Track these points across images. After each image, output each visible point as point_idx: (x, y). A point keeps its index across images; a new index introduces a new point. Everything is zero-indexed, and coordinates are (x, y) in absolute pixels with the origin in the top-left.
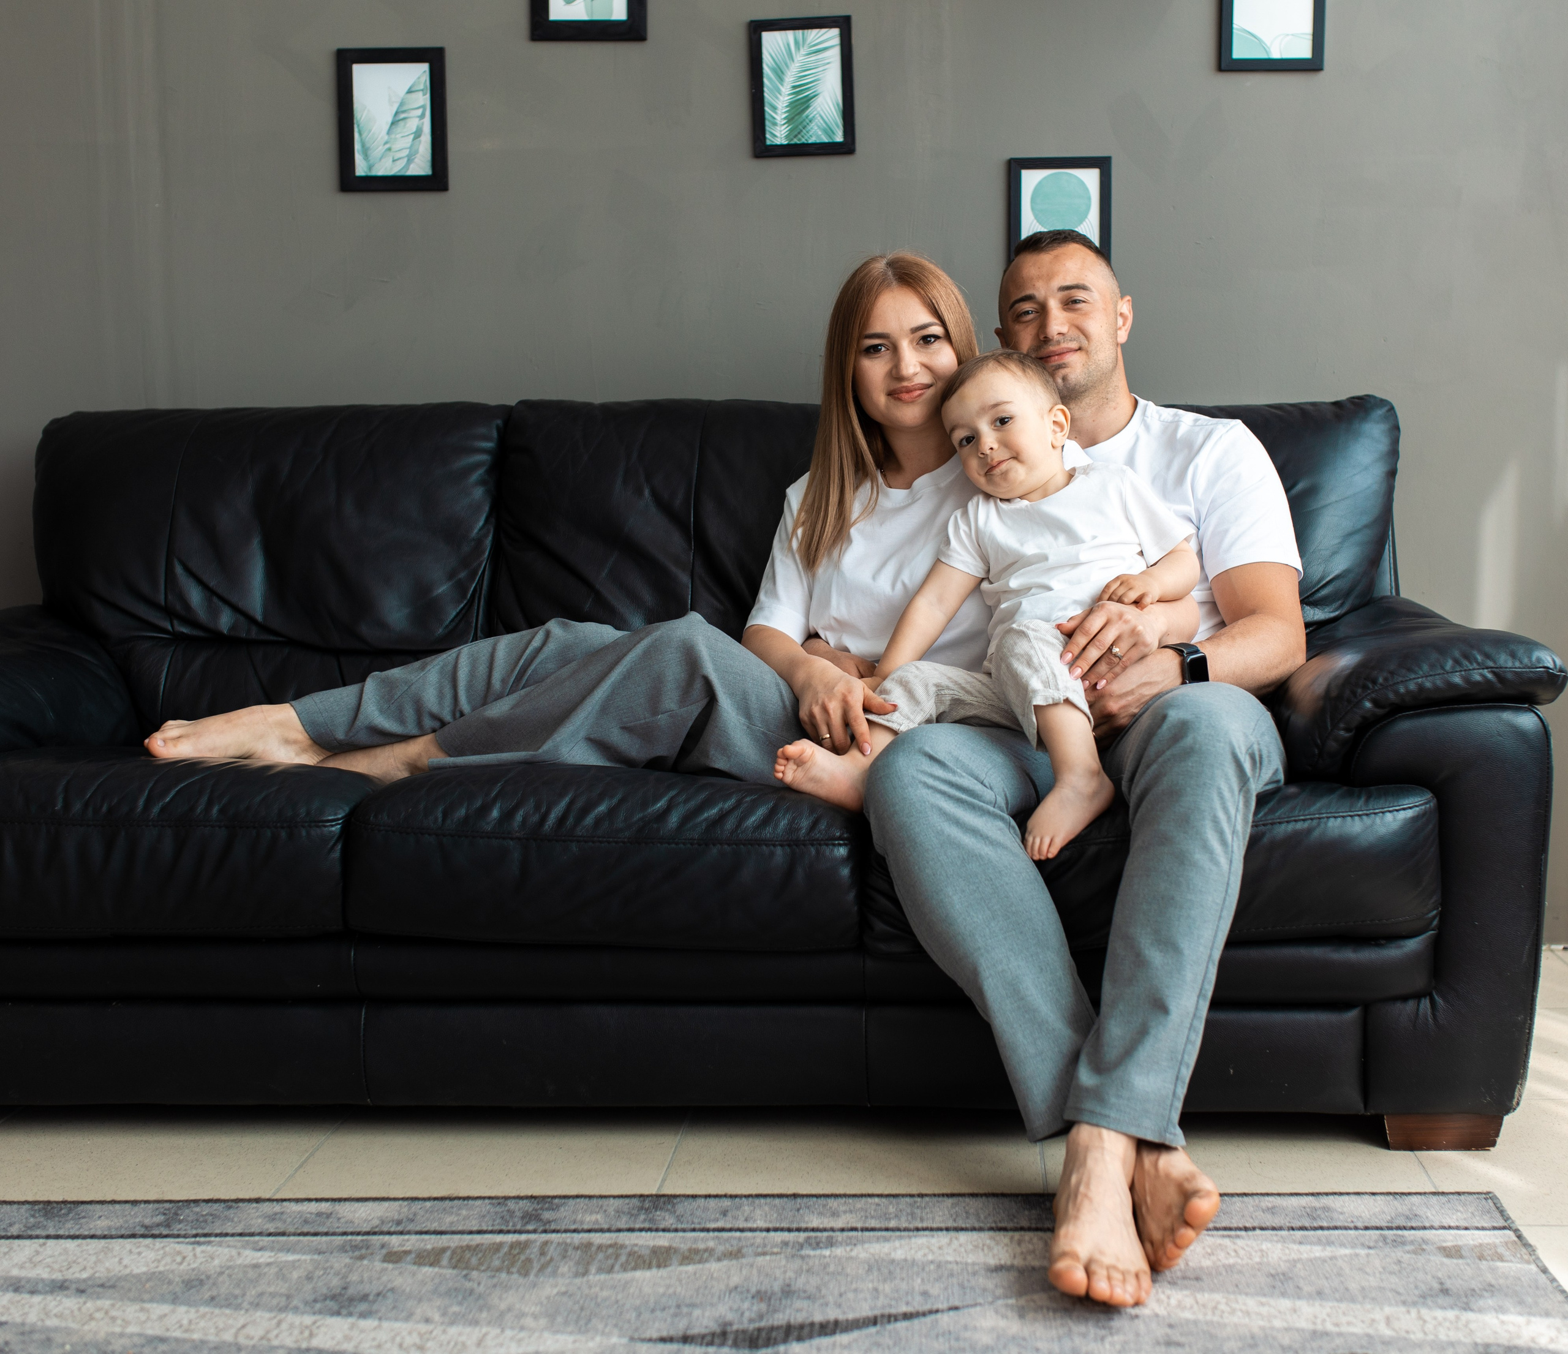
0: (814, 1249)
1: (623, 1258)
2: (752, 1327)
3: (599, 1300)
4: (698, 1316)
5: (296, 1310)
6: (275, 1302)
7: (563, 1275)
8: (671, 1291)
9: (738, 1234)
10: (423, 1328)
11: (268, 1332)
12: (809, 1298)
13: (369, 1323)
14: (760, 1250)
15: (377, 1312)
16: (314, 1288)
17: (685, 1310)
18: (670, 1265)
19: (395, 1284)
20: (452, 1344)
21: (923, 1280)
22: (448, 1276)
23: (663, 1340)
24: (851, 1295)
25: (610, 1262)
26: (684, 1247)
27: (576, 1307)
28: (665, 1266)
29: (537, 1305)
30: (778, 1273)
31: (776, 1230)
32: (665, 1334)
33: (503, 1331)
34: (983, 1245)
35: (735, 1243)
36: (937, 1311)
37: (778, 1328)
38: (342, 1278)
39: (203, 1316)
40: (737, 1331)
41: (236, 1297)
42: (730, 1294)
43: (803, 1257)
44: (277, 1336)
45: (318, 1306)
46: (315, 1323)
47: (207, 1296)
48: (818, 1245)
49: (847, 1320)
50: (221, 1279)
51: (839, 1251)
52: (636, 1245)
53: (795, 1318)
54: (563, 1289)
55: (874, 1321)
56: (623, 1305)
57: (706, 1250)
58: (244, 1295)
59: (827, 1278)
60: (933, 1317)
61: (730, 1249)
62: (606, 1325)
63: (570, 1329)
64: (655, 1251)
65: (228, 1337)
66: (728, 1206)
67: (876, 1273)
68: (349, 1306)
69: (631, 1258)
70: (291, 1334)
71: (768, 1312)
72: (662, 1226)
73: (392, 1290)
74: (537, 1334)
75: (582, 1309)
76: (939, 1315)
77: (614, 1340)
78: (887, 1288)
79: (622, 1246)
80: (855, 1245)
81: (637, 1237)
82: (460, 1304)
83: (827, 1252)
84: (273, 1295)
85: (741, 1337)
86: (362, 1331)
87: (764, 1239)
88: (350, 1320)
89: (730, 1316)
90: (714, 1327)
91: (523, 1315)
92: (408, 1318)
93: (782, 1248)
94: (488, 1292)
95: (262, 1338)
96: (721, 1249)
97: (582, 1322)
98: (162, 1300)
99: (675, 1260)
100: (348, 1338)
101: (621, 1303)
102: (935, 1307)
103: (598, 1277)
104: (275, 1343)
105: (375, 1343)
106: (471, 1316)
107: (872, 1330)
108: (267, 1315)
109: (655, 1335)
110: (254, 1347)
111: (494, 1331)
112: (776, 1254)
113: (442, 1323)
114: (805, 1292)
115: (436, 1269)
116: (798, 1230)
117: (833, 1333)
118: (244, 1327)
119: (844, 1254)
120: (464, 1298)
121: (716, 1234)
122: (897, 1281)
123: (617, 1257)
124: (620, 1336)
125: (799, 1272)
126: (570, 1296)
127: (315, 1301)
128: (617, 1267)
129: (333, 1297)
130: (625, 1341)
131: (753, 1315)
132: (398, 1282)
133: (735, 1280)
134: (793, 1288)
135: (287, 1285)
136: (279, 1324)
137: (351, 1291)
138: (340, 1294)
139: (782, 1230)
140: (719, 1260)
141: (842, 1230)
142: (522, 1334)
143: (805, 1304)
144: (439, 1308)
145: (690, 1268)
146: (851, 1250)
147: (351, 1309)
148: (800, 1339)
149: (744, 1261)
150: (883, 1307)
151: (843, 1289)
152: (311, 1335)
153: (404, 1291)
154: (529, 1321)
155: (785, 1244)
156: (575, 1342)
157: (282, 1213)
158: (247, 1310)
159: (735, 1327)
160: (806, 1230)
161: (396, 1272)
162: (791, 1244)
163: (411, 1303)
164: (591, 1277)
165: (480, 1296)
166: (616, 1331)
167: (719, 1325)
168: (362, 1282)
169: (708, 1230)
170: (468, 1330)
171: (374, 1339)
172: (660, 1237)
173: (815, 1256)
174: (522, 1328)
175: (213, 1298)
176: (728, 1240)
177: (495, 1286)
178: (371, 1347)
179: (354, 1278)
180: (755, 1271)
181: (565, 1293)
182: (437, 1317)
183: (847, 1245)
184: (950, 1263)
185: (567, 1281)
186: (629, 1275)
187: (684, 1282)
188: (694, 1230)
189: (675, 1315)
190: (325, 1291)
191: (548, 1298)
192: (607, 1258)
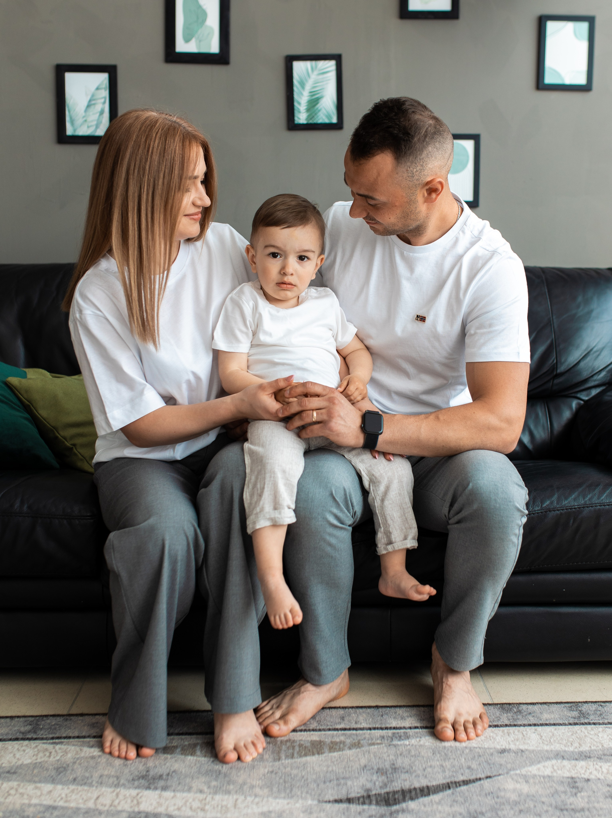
0: (399, 740)
1: (297, 749)
2: (383, 791)
3: (293, 776)
4: (351, 785)
5: (124, 785)
6: (111, 780)
7: (267, 760)
8: (330, 769)
9: (354, 732)
10: (201, 796)
11: (113, 801)
12: (407, 772)
13: (168, 794)
14: (370, 742)
15: (171, 786)
16: (130, 771)
17: (342, 781)
18: (324, 753)
19: (175, 767)
20: (220, 806)
21: (465, 759)
22: (203, 762)
23: (336, 801)
24: (429, 770)
25: (291, 751)
26: (328, 740)
27: (281, 781)
28: (322, 753)
29: (259, 780)
30: (385, 756)
31: (375, 729)
32: (336, 797)
33: (245, 797)
34: (490, 737)
35: (355, 737)
36: (480, 779)
37: (397, 792)
38: (144, 765)
39: (73, 791)
40: (375, 794)
41: (88, 778)
42: (363, 770)
43: (395, 746)
44: (119, 803)
45: (136, 783)
46: (138, 794)
47: (71, 777)
48: (400, 738)
49: (433, 786)
50: (75, 767)
51: (413, 741)
52: (302, 740)
53: (404, 785)
54: (271, 769)
55: (448, 786)
56: (307, 779)
57: (341, 742)
58: (92, 777)
59: (413, 759)
60: (479, 783)
61: (354, 742)
62: (302, 793)
63: (283, 795)
64: (313, 743)
65: (91, 804)
66: (343, 714)
67: (438, 755)
68: (154, 783)
69: (301, 748)
70: (126, 802)
71: (388, 781)
72: (311, 728)
73: (174, 771)
74: (265, 799)
75: (285, 782)
76: (482, 782)
77: (310, 802)
78: (447, 764)
79: (294, 741)
80: (421, 738)
81: (301, 735)
82: (216, 780)
83: (407, 742)
84: (109, 776)
85: (379, 799)
86: (166, 799)
87: (370, 734)
88: (158, 792)
89: (369, 785)
90: (362, 793)
91: (252, 787)
92: (190, 790)
93: (381, 740)
94: (228, 772)
95: (111, 806)
96: (348, 741)
97: (288, 791)
98: (45, 780)
99: (326, 750)
100: (160, 804)
101: (305, 777)
102: (478, 777)
103: (287, 761)
104: (119, 808)
105: (176, 807)
106: (224, 788)
107: (449, 792)
108: (110, 790)
109: (331, 799)
110: (108, 811)
111: (241, 798)
112: (380, 744)
113: (210, 793)
114: (404, 769)
115: (195, 758)
116: (386, 728)
117: (428, 794)
118: (98, 798)
119: (416, 743)
120: (217, 776)
121: (343, 732)
122: (452, 760)
123: (293, 747)
124: (313, 799)
125: (396, 755)
126: (276, 773)
127: (133, 780)
128: (295, 755)
129: (143, 777)
130: (315, 802)
131: (381, 784)
132: (176, 766)
133: (363, 761)
134: (397, 766)
135: (114, 770)
136: (117, 795)
137: (151, 773)
138: (146, 775)
139: (378, 729)
140: (350, 748)
141: (410, 728)
142: (257, 800)
143: (406, 776)
144: (204, 783)
145: (335, 754)
146: (420, 741)
147: (156, 785)
148: (412, 799)
149: (363, 749)
150: (450, 777)
151: (424, 766)
152: (138, 803)
153: (182, 772)
154: (257, 790)
155: (383, 737)
156: (288, 804)
157: (97, 723)
158: (97, 787)
159: (374, 792)
160: (391, 728)
161: (173, 760)
162: (385, 737)
163: (188, 780)
164: (283, 761)
165: (225, 775)
166: (308, 796)
167: (365, 791)
168: (155, 767)
169: (337, 730)
170: (226, 797)
171: (175, 805)
172: (312, 734)
173: (401, 745)
174: (256, 796)
175: (75, 780)
176: (350, 735)
177: (231, 768)
178: (174, 810)
179: (151, 764)
180: (372, 755)
181: (272, 772)
182: (206, 789)
183: (417, 737)
184: (476, 748)
185: (271, 764)
186: (304, 759)
187: (335, 763)
188: (329, 730)
189: (338, 785)
190: (137, 773)
191: (264, 775)
192: (288, 748)
